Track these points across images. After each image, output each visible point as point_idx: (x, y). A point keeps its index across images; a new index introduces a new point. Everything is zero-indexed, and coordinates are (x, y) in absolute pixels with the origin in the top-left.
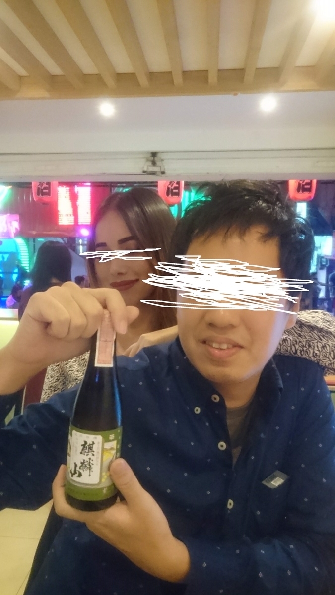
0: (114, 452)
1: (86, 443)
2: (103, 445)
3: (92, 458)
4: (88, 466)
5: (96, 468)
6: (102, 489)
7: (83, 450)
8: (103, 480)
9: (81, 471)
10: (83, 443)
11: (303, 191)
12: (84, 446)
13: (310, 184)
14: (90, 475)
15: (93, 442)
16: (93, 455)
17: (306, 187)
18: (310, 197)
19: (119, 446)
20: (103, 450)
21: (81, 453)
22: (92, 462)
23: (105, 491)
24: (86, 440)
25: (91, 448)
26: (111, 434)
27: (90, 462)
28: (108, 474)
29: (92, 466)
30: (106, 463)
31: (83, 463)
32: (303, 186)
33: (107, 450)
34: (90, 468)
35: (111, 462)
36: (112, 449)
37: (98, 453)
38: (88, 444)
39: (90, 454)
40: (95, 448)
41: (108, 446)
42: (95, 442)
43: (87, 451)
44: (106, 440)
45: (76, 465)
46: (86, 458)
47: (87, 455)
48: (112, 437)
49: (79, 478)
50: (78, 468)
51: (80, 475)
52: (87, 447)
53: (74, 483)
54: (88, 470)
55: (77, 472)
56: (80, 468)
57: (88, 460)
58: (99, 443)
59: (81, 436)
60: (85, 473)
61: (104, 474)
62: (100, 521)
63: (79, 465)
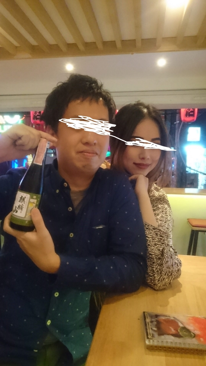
0: (35, 205)
1: (22, 197)
2: (29, 200)
3: (24, 204)
4: (21, 208)
5: (24, 210)
6: (26, 220)
7: (20, 200)
8: (27, 217)
9: (18, 210)
10: (21, 197)
11: (189, 116)
12: (21, 198)
13: (193, 111)
14: (21, 212)
15: (25, 197)
16: (24, 203)
17: (191, 113)
18: (193, 120)
19: (37, 203)
20: (29, 202)
21: (19, 201)
22: (23, 206)
23: (27, 222)
24: (22, 196)
25: (24, 200)
26: (34, 196)
27: (22, 206)
28: (30, 214)
29: (23, 208)
30: (30, 208)
31: (19, 206)
32: (189, 113)
33: (31, 202)
34: (22, 209)
35: (32, 209)
36: (33, 203)
37: (27, 202)
38: (23, 197)
39: (23, 202)
40: (26, 200)
41: (32, 200)
42: (26, 197)
43: (22, 201)
44: (32, 198)
45: (16, 207)
46: (21, 204)
47: (22, 203)
48: (35, 197)
49: (16, 213)
50: (16, 209)
51: (17, 212)
52: (22, 199)
53: (14, 216)
54: (21, 210)
55: (16, 210)
56: (17, 208)
57: (22, 205)
58: (28, 198)
59: (21, 193)
60: (19, 211)
61: (27, 213)
62: (22, 237)
63: (17, 207)
